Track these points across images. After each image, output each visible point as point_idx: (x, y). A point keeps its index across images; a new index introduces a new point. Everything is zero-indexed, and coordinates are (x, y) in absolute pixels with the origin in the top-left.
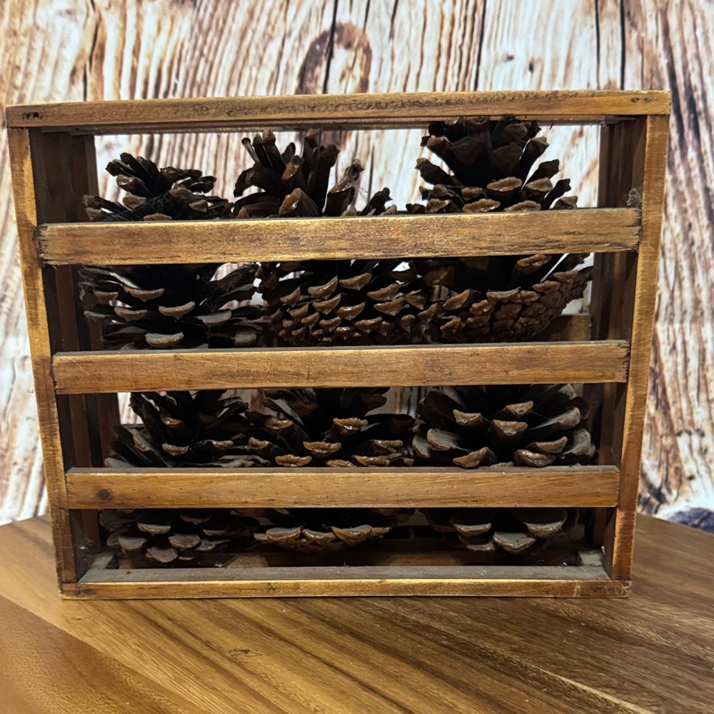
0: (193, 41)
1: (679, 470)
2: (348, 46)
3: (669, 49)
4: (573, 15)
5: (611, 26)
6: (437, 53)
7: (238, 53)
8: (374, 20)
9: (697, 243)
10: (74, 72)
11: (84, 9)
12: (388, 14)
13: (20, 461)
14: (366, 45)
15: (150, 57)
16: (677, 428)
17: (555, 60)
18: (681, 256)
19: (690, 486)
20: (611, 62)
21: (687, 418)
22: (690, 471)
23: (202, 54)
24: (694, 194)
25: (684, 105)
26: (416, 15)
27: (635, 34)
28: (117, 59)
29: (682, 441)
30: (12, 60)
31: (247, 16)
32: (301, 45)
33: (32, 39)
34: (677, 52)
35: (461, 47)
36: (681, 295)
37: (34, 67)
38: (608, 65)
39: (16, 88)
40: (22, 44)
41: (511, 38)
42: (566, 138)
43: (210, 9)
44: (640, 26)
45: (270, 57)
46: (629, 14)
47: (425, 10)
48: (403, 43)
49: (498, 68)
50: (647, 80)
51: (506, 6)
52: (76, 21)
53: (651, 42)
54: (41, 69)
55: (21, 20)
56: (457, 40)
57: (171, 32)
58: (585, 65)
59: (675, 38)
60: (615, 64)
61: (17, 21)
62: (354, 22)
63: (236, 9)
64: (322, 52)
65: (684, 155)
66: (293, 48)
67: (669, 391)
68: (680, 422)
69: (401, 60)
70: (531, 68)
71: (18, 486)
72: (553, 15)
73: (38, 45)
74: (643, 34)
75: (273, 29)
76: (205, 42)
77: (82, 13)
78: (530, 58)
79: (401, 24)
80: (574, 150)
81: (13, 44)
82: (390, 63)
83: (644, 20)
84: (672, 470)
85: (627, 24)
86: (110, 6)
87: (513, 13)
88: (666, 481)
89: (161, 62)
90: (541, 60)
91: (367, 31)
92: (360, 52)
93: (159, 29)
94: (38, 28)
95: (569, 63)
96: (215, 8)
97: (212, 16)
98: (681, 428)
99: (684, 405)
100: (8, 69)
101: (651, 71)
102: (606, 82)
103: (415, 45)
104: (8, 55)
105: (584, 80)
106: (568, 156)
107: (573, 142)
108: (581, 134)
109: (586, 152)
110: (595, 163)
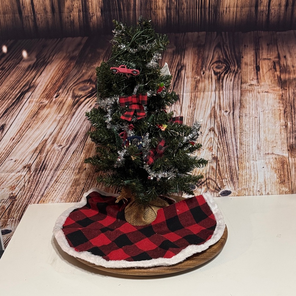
1: (223, 185)
3: (221, 122)
4: (207, 118)
5: (213, 119)
6: (186, 123)
9: (225, 150)
16: (223, 178)
17: (204, 124)
18: (223, 152)
19: (225, 187)
21: (224, 177)
22: (225, 185)
24: (225, 143)
25: (223, 130)
27: (216, 120)
29: (224, 180)
34: (222, 123)
36: (223, 158)
46: (215, 117)
53: (218, 121)
58: (209, 125)
59: (222, 121)
60: (213, 125)
65: (223, 137)
67: (221, 173)
72: (204, 118)
83: (218, 118)
84: (222, 185)
88: (221, 187)
95: (206, 124)
99: (224, 175)
101: (218, 125)
102: (212, 127)
105: (208, 127)
106: (206, 138)
107: (207, 136)
108: (208, 135)
109: (208, 137)
110: (210, 139)
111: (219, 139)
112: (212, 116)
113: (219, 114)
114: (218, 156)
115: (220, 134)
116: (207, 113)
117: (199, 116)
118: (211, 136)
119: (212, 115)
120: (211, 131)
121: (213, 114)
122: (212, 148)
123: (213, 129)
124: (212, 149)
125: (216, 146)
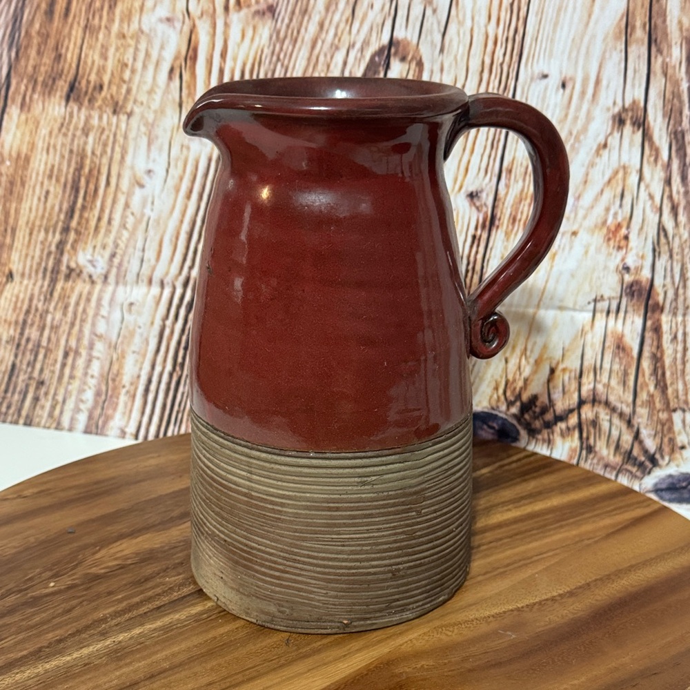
0: (271, 47)
1: (672, 441)
2: (403, 59)
4: (604, 40)
5: (639, 51)
6: (480, 69)
7: (309, 59)
8: (426, 37)
10: (172, 70)
11: (181, 17)
12: (439, 31)
13: (127, 385)
14: (418, 58)
15: (235, 59)
16: (673, 405)
17: (586, 80)
18: (687, 260)
19: (681, 454)
20: (637, 83)
21: (682, 397)
22: (681, 441)
23: (278, 59)
26: (464, 33)
27: (660, 60)
28: (207, 60)
29: (677, 417)
30: (121, 59)
31: (318, 28)
32: (362, 56)
33: (138, 42)
35: (502, 64)
36: (684, 293)
37: (139, 65)
38: (633, 85)
39: (124, 82)
40: (129, 46)
41: (547, 57)
42: (591, 149)
43: (286, 21)
44: (665, 52)
45: (336, 65)
46: (656, 41)
47: (472, 30)
48: (452, 57)
49: (533, 85)
50: (669, 100)
51: (544, 30)
52: (174, 28)
53: (674, 67)
54: (145, 66)
55: (129, 25)
56: (498, 59)
57: (253, 39)
58: (613, 85)
60: (640, 85)
61: (125, 26)
62: (409, 38)
63: (308, 21)
64: (380, 63)
66: (356, 58)
67: (668, 374)
68: (676, 400)
69: (449, 71)
70: (564, 86)
71: (126, 404)
72: (586, 39)
73: (143, 46)
74: (668, 60)
75: (339, 40)
76: (281, 49)
77: (178, 20)
78: (563, 76)
79: (451, 41)
80: (598, 160)
81: (122, 45)
82: (439, 74)
83: (670, 47)
84: (666, 440)
85: (654, 49)
86: (202, 15)
87: (550, 36)
88: (660, 449)
89: (244, 65)
90: (573, 79)
91: (420, 46)
92: (413, 65)
93: (243, 36)
94: (142, 32)
95: (598, 82)
96: (291, 20)
97: (288, 26)
98: (676, 406)
99: (680, 387)
100: (118, 66)
101: (673, 93)
102: (631, 101)
103: (462, 59)
104: (118, 54)
105: (611, 98)
106: (592, 165)
107: (598, 153)
108: (605, 146)
109: (609, 162)
110: (616, 173)
111: (668, 182)
112: (634, 27)
113: (680, 23)
114: (658, 282)
115: (677, 151)
116: (602, 9)
117: (556, 24)
118: (625, 159)
119: (638, 24)
120: (628, 128)
121: (640, 20)
122: (624, 231)
123: (641, 113)
124: (626, 238)
125: (653, 219)
